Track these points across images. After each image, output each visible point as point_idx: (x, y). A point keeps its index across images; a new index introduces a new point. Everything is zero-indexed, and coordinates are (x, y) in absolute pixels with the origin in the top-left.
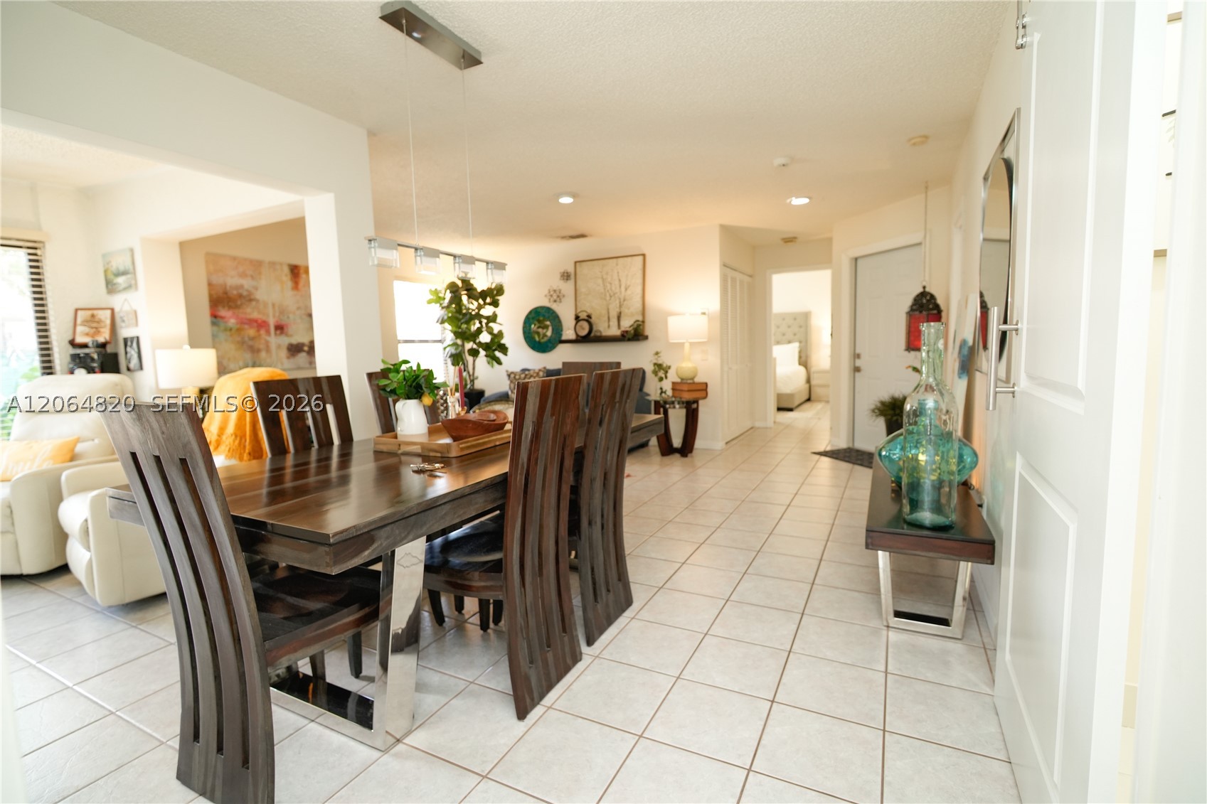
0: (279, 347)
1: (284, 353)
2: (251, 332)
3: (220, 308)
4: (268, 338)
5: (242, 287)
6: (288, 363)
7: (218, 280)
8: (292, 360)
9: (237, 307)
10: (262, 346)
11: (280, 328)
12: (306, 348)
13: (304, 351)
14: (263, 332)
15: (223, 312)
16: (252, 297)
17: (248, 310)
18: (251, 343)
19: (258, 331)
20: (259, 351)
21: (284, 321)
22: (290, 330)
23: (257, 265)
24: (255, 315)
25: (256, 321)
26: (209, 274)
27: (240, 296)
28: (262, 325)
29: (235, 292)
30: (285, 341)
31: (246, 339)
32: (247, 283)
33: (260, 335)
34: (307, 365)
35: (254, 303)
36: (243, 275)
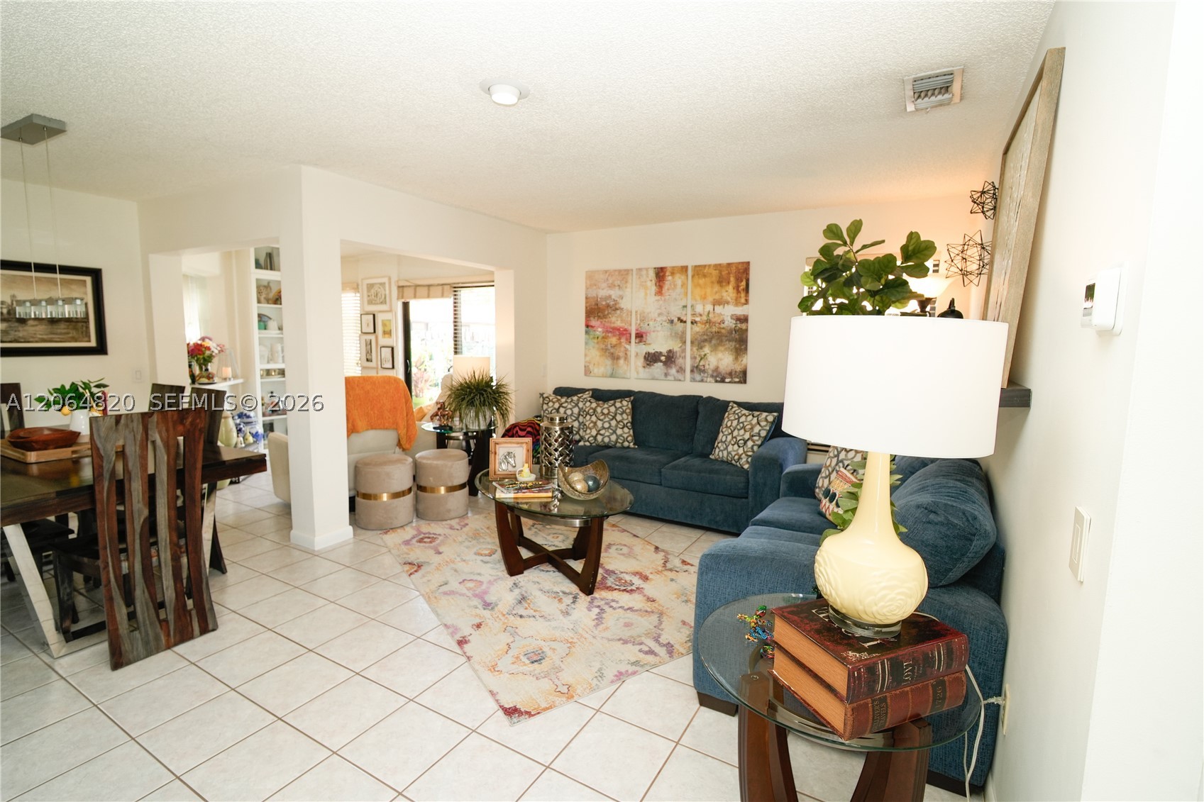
0: (637, 355)
1: (641, 361)
2: (614, 340)
3: (592, 318)
4: (627, 346)
5: (610, 297)
6: (644, 373)
7: (592, 293)
8: (647, 370)
9: (605, 317)
10: (621, 354)
11: (640, 336)
12: (663, 358)
13: (661, 361)
14: (623, 340)
15: (594, 322)
16: (617, 306)
17: (613, 319)
18: (612, 350)
19: (620, 339)
20: (618, 358)
21: (644, 328)
22: (649, 338)
23: (624, 274)
24: (619, 324)
25: (619, 330)
26: (587, 288)
27: (608, 306)
28: (623, 333)
29: (604, 303)
30: (644, 349)
31: (609, 346)
32: (614, 293)
33: (620, 343)
34: (663, 377)
35: (618, 312)
36: (612, 286)
